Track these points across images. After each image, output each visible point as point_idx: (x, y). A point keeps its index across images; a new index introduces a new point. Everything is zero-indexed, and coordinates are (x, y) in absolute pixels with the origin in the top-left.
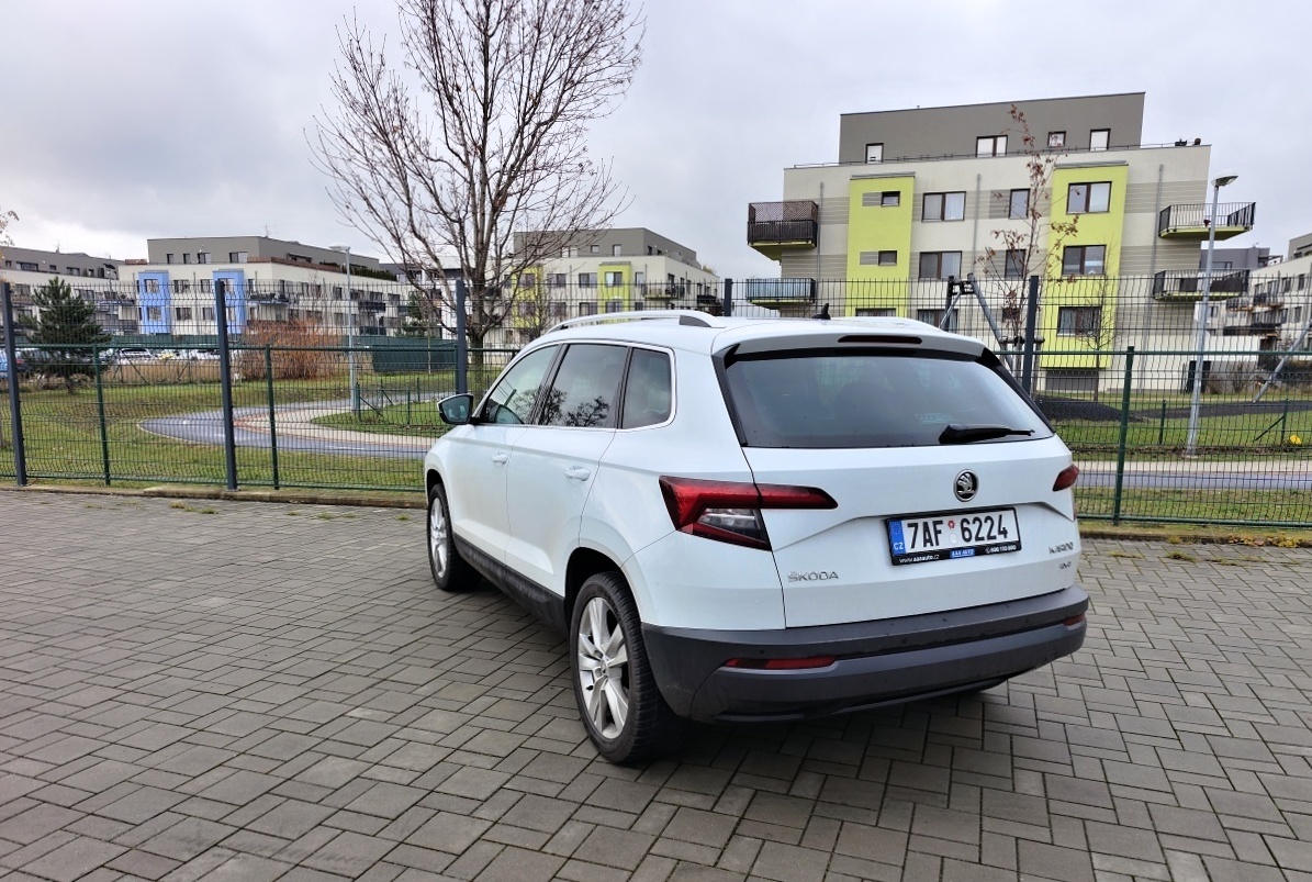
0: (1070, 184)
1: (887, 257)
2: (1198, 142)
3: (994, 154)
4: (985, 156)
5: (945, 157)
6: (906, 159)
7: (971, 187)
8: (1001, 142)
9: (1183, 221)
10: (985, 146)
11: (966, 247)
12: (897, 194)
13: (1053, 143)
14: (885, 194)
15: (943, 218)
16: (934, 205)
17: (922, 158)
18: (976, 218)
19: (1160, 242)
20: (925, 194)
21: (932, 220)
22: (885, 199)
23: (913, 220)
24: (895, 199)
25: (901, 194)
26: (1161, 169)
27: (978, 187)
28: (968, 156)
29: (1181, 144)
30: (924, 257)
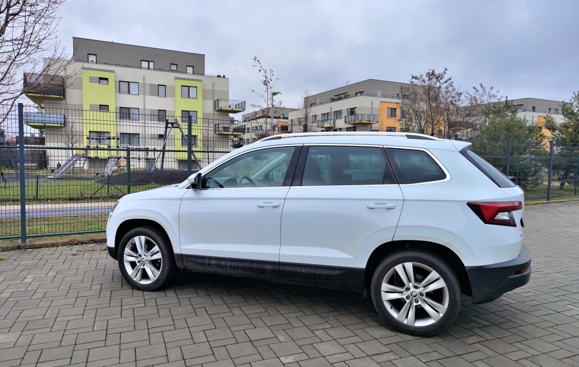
0: (182, 86)
1: (104, 108)
2: (224, 76)
3: (149, 68)
4: (145, 68)
5: (127, 66)
6: (108, 64)
7: (141, 81)
8: (151, 64)
9: (223, 105)
10: (145, 64)
11: (141, 107)
12: (107, 79)
13: (172, 68)
14: (101, 79)
15: (129, 93)
16: (124, 86)
17: (116, 65)
18: (144, 94)
19: (215, 112)
20: (120, 81)
21: (123, 93)
22: (101, 80)
23: (116, 92)
24: (106, 81)
25: (109, 80)
26: (213, 85)
27: (144, 82)
28: (138, 68)
29: (219, 76)
30: (122, 109)
